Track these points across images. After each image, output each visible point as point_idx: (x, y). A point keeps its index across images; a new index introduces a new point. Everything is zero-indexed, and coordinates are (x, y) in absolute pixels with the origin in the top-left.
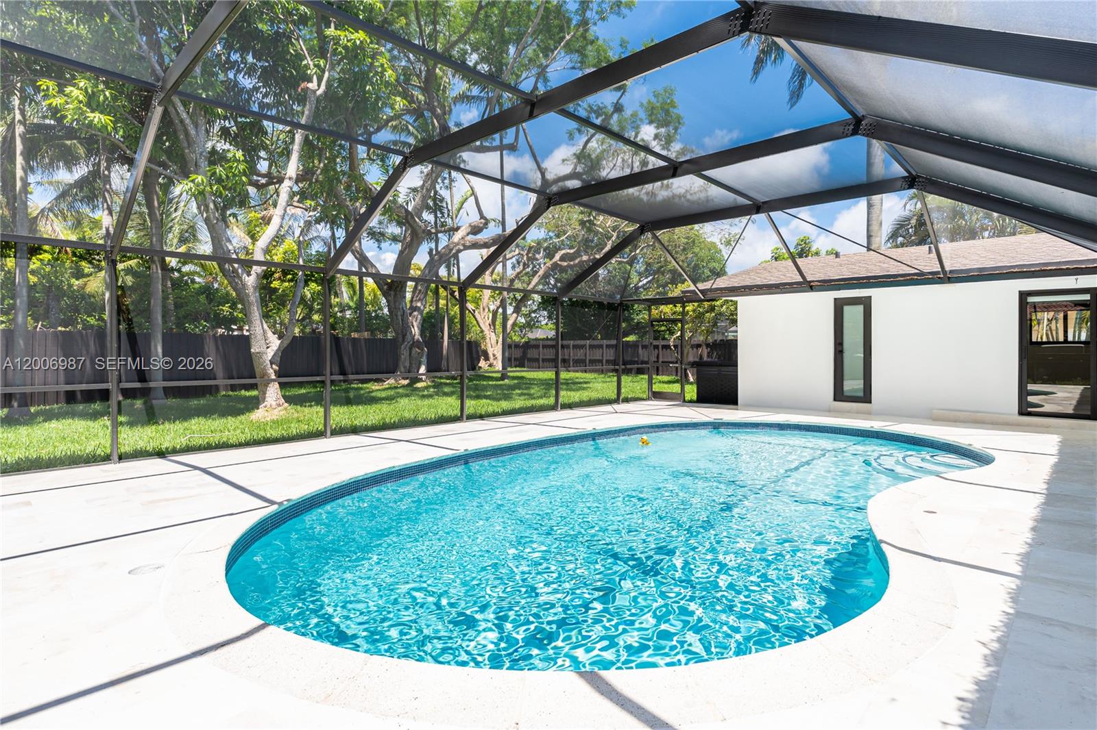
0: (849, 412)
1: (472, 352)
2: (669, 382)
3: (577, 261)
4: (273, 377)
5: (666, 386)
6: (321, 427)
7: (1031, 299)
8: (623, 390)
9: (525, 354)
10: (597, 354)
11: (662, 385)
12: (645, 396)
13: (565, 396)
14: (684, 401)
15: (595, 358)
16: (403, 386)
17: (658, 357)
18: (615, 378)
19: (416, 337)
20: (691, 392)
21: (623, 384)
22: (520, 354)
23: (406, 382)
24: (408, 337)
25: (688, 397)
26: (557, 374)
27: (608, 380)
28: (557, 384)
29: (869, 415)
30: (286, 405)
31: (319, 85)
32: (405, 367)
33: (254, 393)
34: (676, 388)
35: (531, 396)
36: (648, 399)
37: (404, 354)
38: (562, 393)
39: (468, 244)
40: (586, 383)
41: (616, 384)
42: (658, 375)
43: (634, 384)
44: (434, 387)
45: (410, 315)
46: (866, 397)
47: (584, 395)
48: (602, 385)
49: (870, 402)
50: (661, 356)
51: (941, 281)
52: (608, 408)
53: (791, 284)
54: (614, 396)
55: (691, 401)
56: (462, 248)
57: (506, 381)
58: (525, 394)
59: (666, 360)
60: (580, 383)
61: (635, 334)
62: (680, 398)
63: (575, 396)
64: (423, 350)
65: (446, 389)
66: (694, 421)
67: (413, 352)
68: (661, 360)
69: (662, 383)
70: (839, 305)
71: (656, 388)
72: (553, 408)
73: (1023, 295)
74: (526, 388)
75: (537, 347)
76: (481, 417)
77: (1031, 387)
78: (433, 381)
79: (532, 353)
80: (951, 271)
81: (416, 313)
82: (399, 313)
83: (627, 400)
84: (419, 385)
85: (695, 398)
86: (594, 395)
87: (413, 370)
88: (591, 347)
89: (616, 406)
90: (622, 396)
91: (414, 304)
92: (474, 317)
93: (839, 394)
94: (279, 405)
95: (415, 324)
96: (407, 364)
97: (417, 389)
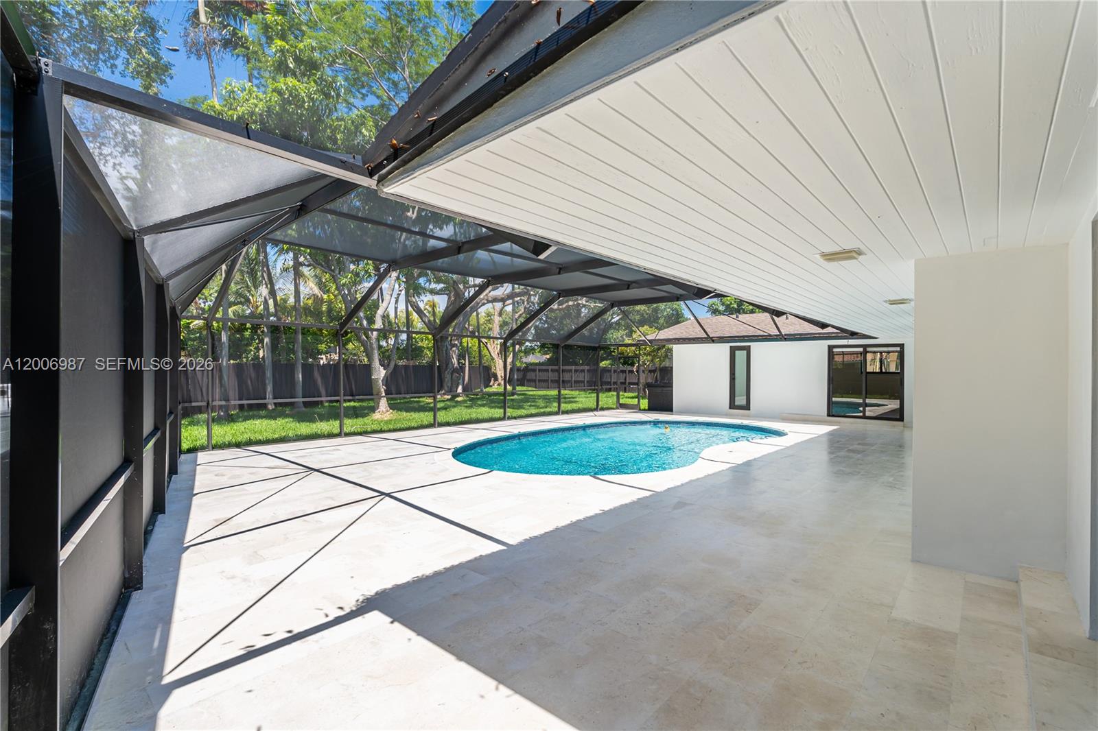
0: (738, 415)
1: (487, 375)
2: (633, 398)
3: (564, 306)
4: (384, 394)
5: (630, 400)
6: (432, 422)
7: (835, 350)
8: (600, 403)
9: (524, 376)
10: (581, 377)
11: (627, 399)
12: (615, 407)
13: (564, 406)
14: (640, 410)
15: (578, 379)
16: (448, 400)
17: (625, 380)
18: (595, 394)
19: (455, 365)
20: (644, 403)
21: (600, 398)
22: (522, 376)
23: (449, 397)
24: (450, 365)
25: (642, 407)
26: (559, 392)
27: (589, 396)
28: (559, 399)
29: (748, 417)
30: (391, 411)
31: (413, 213)
32: (448, 387)
33: (371, 404)
34: (635, 401)
35: (538, 407)
36: (617, 408)
37: (447, 377)
38: (562, 405)
39: (490, 299)
40: (573, 398)
41: (595, 398)
42: (625, 392)
43: (607, 398)
44: (470, 401)
45: (451, 349)
46: (747, 407)
47: (574, 406)
48: (586, 399)
49: (749, 410)
50: (627, 379)
51: (780, 340)
52: (591, 414)
53: (701, 338)
54: (594, 406)
55: (644, 410)
56: (486, 302)
57: (516, 397)
58: (533, 406)
59: (631, 381)
60: (569, 398)
61: (610, 359)
62: (637, 408)
63: (569, 407)
64: (460, 374)
65: (479, 402)
66: (642, 420)
67: (454, 376)
68: (628, 381)
69: (627, 398)
70: (733, 351)
71: (622, 401)
72: (557, 413)
73: (830, 348)
74: (534, 402)
75: (534, 370)
76: (515, 418)
77: (834, 399)
78: (467, 396)
79: (530, 375)
80: (785, 335)
81: (454, 349)
82: (444, 349)
83: (602, 409)
84: (459, 399)
85: (647, 408)
86: (580, 406)
87: (453, 390)
88: (576, 371)
89: (596, 413)
90: (600, 407)
91: (453, 342)
92: (487, 348)
93: (732, 405)
94: (388, 411)
95: (454, 356)
96: (449, 385)
97: (457, 402)
